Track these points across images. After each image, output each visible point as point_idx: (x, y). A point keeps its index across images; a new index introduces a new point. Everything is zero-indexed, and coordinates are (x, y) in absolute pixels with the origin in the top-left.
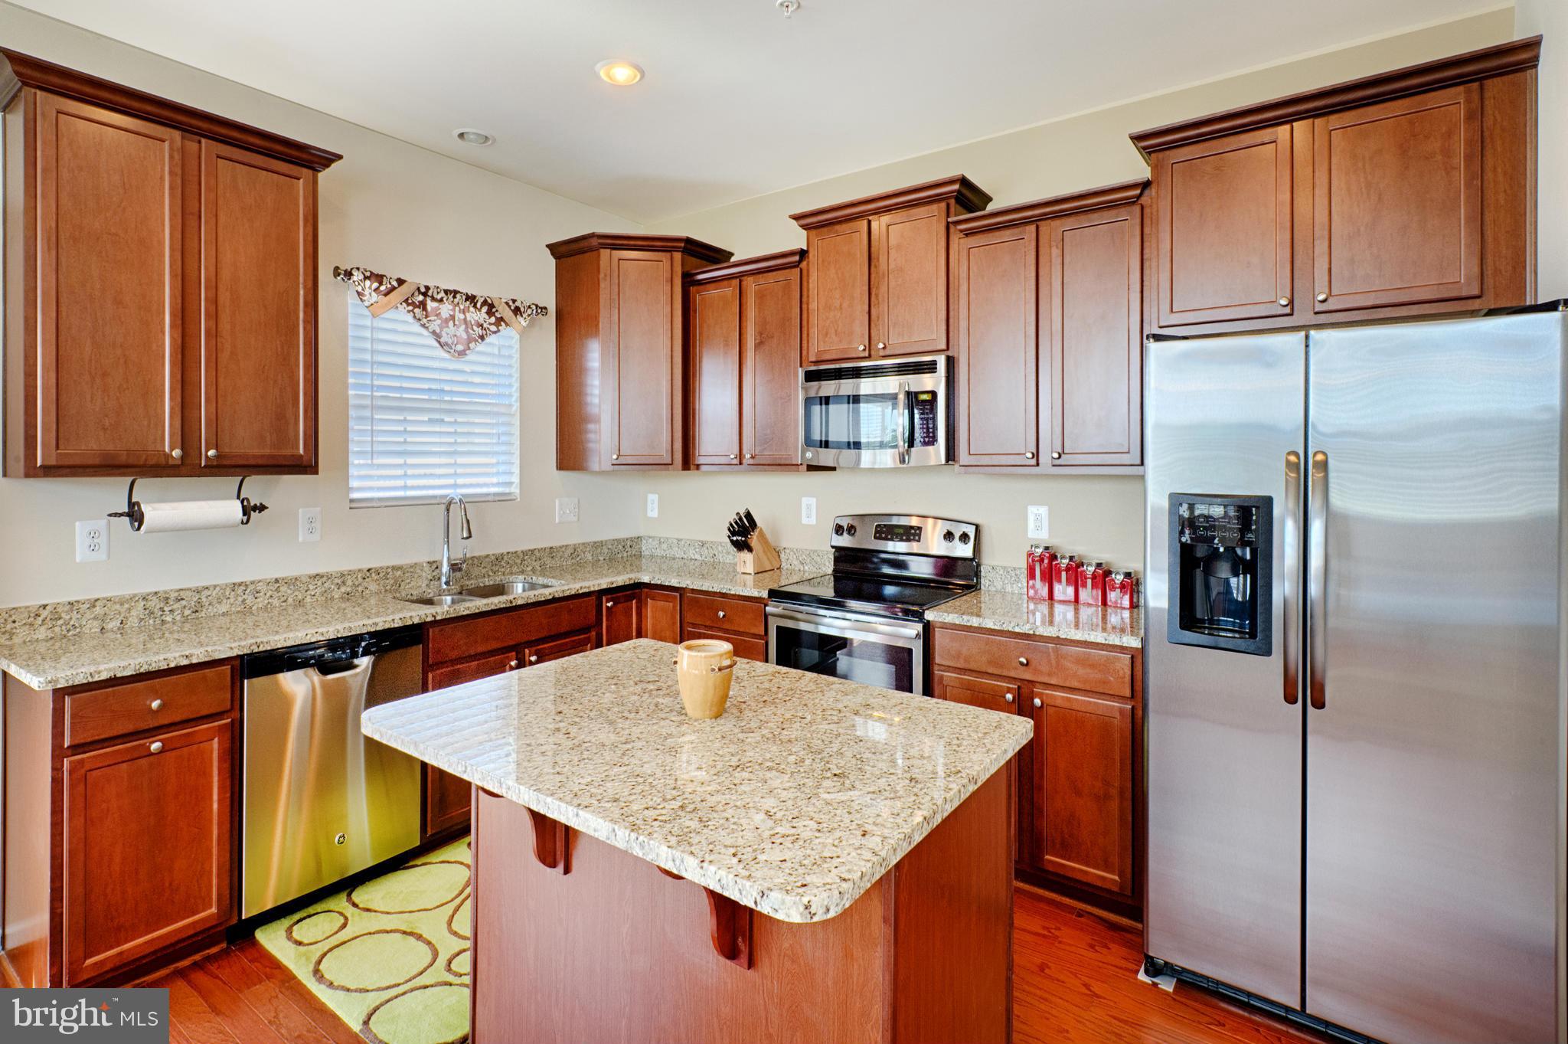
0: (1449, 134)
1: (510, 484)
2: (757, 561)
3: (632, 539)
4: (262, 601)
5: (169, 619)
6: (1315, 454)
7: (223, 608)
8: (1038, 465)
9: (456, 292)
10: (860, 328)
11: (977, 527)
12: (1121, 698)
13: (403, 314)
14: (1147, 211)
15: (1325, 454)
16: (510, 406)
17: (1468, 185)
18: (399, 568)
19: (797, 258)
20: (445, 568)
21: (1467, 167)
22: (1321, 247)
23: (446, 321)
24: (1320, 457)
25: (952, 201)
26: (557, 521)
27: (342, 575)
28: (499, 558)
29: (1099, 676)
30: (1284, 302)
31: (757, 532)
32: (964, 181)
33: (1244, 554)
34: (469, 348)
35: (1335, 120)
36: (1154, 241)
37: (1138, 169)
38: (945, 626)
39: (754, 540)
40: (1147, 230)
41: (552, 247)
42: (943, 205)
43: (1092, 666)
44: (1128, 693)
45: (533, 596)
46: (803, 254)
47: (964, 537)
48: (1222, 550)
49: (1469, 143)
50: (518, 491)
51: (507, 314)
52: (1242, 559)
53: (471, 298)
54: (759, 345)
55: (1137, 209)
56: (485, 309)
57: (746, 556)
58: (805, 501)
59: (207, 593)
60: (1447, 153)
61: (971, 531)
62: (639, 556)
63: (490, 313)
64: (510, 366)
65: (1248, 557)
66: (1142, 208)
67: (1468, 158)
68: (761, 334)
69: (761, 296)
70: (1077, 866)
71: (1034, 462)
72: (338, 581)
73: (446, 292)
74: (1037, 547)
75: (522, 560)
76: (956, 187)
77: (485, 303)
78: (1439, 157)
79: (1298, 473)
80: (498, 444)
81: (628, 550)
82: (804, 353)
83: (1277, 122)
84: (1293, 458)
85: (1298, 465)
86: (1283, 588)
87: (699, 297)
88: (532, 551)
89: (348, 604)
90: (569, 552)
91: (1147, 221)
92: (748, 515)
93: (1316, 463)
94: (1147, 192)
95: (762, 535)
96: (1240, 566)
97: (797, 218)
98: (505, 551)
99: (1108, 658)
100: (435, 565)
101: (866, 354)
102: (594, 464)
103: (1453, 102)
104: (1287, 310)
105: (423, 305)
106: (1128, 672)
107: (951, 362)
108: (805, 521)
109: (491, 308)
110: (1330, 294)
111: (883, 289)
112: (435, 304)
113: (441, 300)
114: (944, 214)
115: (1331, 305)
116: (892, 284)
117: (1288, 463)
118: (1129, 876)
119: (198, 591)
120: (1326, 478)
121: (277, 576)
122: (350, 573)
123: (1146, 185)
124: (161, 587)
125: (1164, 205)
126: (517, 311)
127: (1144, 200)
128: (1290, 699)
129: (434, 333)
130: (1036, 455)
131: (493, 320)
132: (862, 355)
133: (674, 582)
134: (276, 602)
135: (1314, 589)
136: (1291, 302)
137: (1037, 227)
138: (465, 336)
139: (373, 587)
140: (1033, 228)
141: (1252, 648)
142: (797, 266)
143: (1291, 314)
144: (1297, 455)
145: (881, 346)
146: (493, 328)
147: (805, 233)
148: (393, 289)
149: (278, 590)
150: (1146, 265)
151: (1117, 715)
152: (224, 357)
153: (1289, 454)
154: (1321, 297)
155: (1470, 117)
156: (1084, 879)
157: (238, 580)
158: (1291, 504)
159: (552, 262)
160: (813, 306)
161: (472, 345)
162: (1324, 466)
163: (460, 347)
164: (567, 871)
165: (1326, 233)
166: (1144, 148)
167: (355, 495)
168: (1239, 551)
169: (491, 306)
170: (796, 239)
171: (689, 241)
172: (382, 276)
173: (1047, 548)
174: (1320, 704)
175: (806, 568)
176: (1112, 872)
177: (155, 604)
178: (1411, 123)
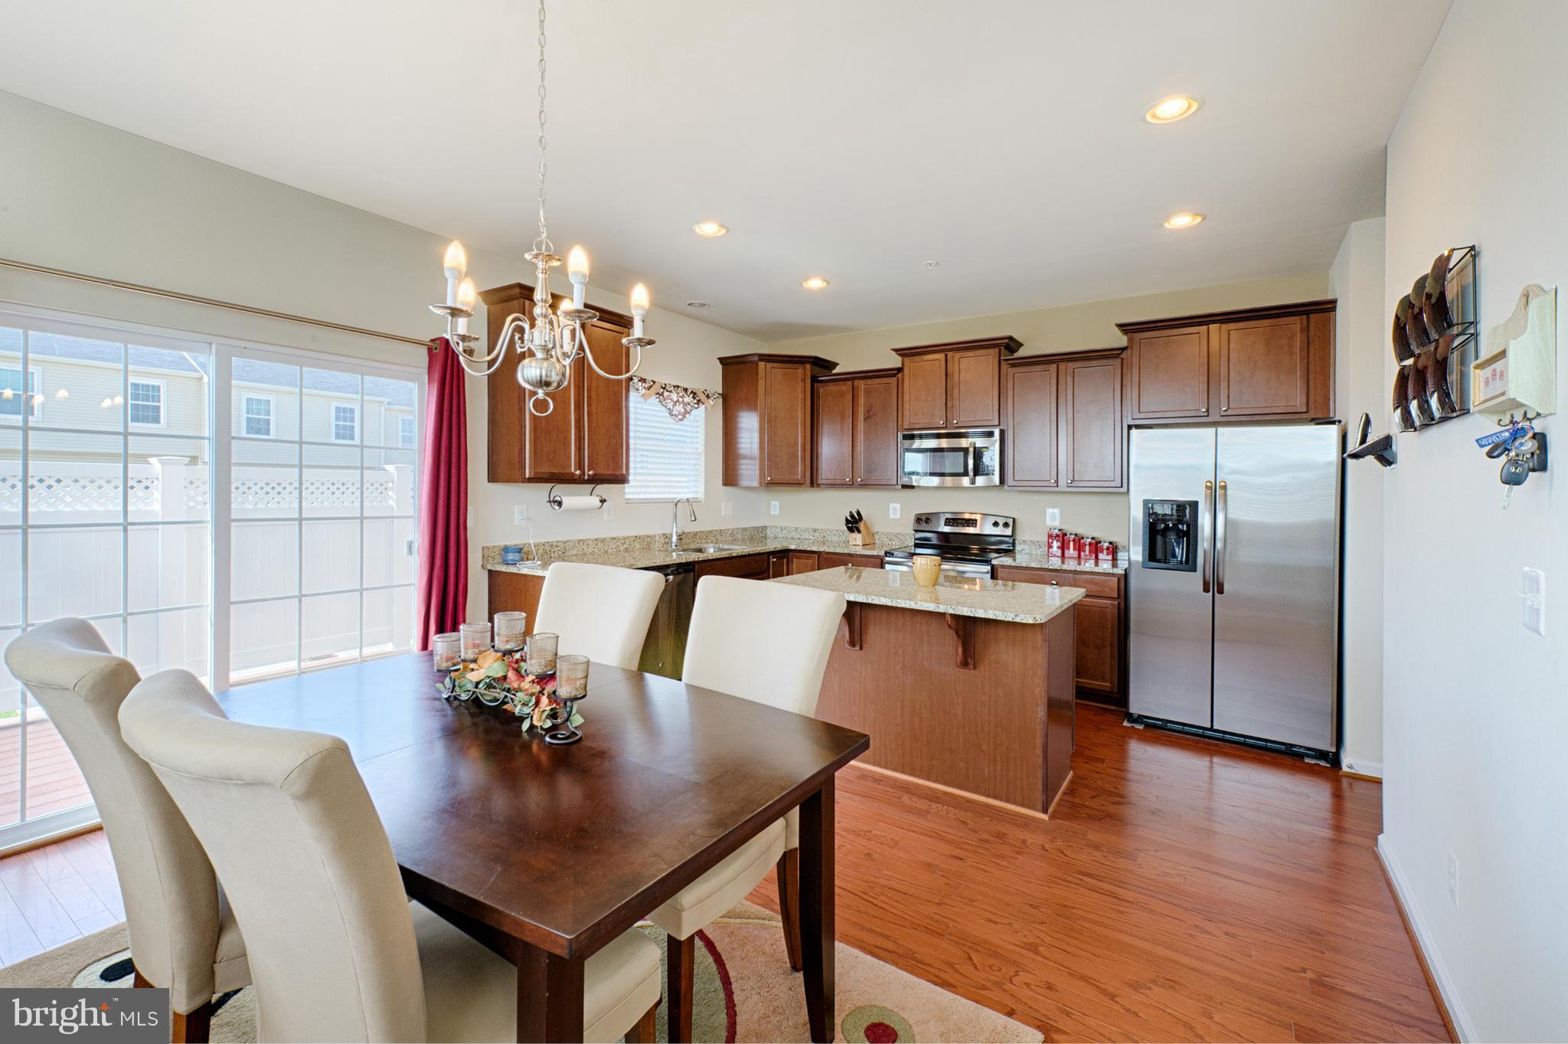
0: (1291, 338)
1: (698, 492)
2: (864, 538)
3: (762, 528)
4: (591, 550)
5: (553, 556)
6: (1220, 482)
7: (575, 552)
8: (1057, 486)
9: (678, 387)
10: (940, 411)
11: (1014, 519)
12: (1112, 598)
13: (654, 400)
14: (1125, 361)
15: (1225, 482)
16: (697, 449)
17: (1301, 362)
18: (650, 536)
19: (896, 372)
20: (674, 539)
21: (1300, 353)
22: (1224, 385)
23: (675, 403)
24: (1222, 484)
25: (1003, 348)
26: (723, 515)
27: (624, 539)
28: (696, 534)
29: (1100, 589)
30: (1204, 410)
31: (863, 522)
32: (1011, 338)
33: (1183, 527)
34: (685, 417)
35: (1232, 326)
36: (1129, 377)
37: (1122, 340)
38: (1003, 567)
39: (861, 526)
40: (1124, 371)
41: (721, 360)
42: (997, 350)
43: (1096, 584)
44: (1116, 596)
45: (719, 555)
46: (900, 370)
47: (1006, 525)
48: (1171, 525)
49: (1301, 342)
50: (703, 497)
51: (703, 398)
52: (1183, 531)
53: (686, 390)
54: (865, 419)
55: (1119, 361)
56: (692, 395)
57: (856, 535)
58: (892, 505)
59: (568, 544)
60: (1290, 346)
61: (1010, 522)
62: (765, 537)
63: (694, 398)
64: (697, 427)
65: (1185, 529)
66: (1122, 359)
67: (1301, 350)
68: (868, 412)
69: (868, 392)
70: (1086, 681)
71: (1055, 485)
72: (622, 541)
73: (674, 386)
74: (1055, 529)
75: (707, 535)
76: (1006, 341)
77: (692, 392)
78: (1286, 347)
79: (1212, 490)
80: (693, 470)
81: (760, 533)
82: (900, 423)
83: (1200, 324)
84: (1209, 484)
85: (1211, 487)
86: (1204, 545)
87: (822, 390)
88: (712, 531)
89: (627, 554)
90: (730, 532)
91: (1125, 366)
92: (858, 513)
93: (1220, 487)
94: (1125, 352)
95: (865, 523)
96: (1181, 534)
97: (896, 350)
98: (698, 530)
99: (1104, 580)
100: (667, 537)
101: (944, 426)
102: (744, 483)
103: (1296, 323)
104: (1206, 414)
105: (662, 394)
106: (1116, 586)
107: (1002, 433)
108: (892, 516)
109: (694, 394)
110: (1228, 408)
111: (956, 391)
112: (668, 393)
113: (671, 392)
114: (997, 355)
115: (1230, 412)
116: (962, 389)
117: (1207, 487)
118: (1116, 682)
119: (565, 543)
120: (1225, 495)
121: (596, 537)
122: (628, 537)
123: (1124, 349)
124: (550, 540)
125: (1135, 360)
126: (708, 397)
127: (1123, 356)
128: (1206, 590)
129: (669, 409)
130: (1057, 481)
131: (695, 401)
132: (941, 426)
133: (815, 549)
134: (596, 550)
135: (1219, 545)
136: (1208, 410)
137: (1058, 365)
138: (683, 411)
139: (638, 546)
140: (1055, 365)
141: (1187, 568)
142: (895, 376)
143: (1208, 416)
144: (1211, 483)
145: (955, 422)
146: (696, 406)
147: (900, 358)
148: (651, 386)
149: (597, 545)
150: (1124, 388)
151: (1110, 606)
152: (594, 424)
153: (1207, 482)
154: (1224, 409)
155: (1302, 331)
156: (1091, 686)
157: (581, 538)
158: (1208, 506)
159: (720, 367)
160: (906, 398)
161: (687, 416)
162: (1224, 488)
163: (680, 417)
164: (861, 648)
165: (1227, 379)
166: (1124, 330)
167: (627, 496)
168: (1180, 526)
169: (695, 394)
170: (895, 362)
171: (817, 358)
172: (645, 380)
173: (1060, 530)
174: (1221, 591)
175: (894, 543)
176: (1106, 682)
177: (548, 548)
178: (1272, 330)
